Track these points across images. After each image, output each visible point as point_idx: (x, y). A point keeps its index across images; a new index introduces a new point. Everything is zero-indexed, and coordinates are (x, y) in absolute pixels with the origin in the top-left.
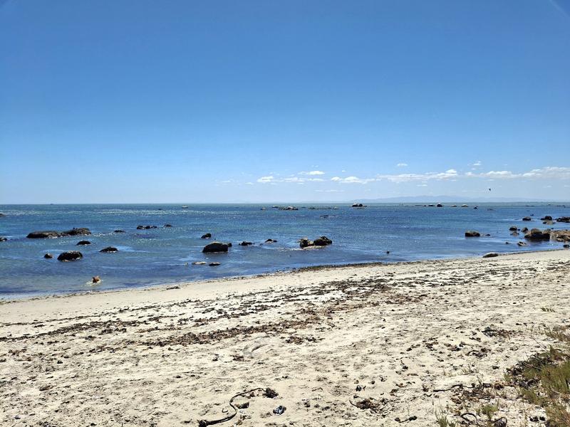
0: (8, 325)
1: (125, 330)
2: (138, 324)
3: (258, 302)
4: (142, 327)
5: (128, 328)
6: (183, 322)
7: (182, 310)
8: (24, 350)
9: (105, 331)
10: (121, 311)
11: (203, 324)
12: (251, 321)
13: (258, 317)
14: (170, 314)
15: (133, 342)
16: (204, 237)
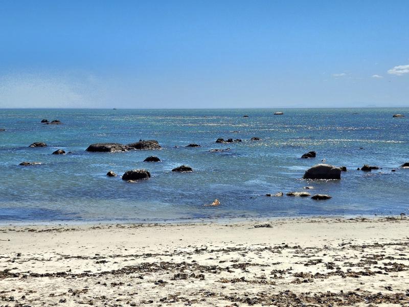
0: (67, 257)
1: (202, 277)
2: (218, 271)
3: (389, 258)
4: (225, 275)
5: (206, 275)
6: (278, 275)
7: (276, 258)
8: (85, 291)
9: (178, 275)
10: (197, 251)
11: (305, 281)
12: (377, 284)
13: (389, 279)
14: (260, 262)
15: (213, 295)
16: (305, 156)
